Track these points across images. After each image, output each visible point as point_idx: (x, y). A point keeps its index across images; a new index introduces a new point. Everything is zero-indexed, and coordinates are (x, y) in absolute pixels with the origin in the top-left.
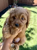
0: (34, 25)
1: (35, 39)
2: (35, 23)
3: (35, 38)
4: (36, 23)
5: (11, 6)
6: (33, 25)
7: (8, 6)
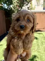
0: (38, 52)
2: (39, 49)
6: (36, 52)
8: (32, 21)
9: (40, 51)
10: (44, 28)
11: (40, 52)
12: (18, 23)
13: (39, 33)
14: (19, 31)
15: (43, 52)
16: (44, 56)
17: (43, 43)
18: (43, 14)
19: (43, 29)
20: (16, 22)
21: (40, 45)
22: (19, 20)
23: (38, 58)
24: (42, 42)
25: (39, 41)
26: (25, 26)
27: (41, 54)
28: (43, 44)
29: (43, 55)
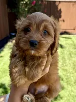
0: (63, 70)
1: (68, 98)
2: (65, 64)
3: (68, 96)
4: (66, 66)
5: (13, 34)
7: (8, 35)
8: (53, 34)
9: (66, 68)
10: (74, 29)
11: (66, 70)
12: (27, 36)
13: (66, 38)
14: (27, 50)
15: (71, 70)
16: (72, 78)
17: (73, 55)
18: (73, 5)
19: (73, 31)
20: (23, 34)
21: (66, 57)
22: (29, 31)
23: (62, 80)
24: (70, 54)
25: (66, 52)
26: (38, 43)
27: (68, 74)
28: (71, 56)
29: (72, 75)
